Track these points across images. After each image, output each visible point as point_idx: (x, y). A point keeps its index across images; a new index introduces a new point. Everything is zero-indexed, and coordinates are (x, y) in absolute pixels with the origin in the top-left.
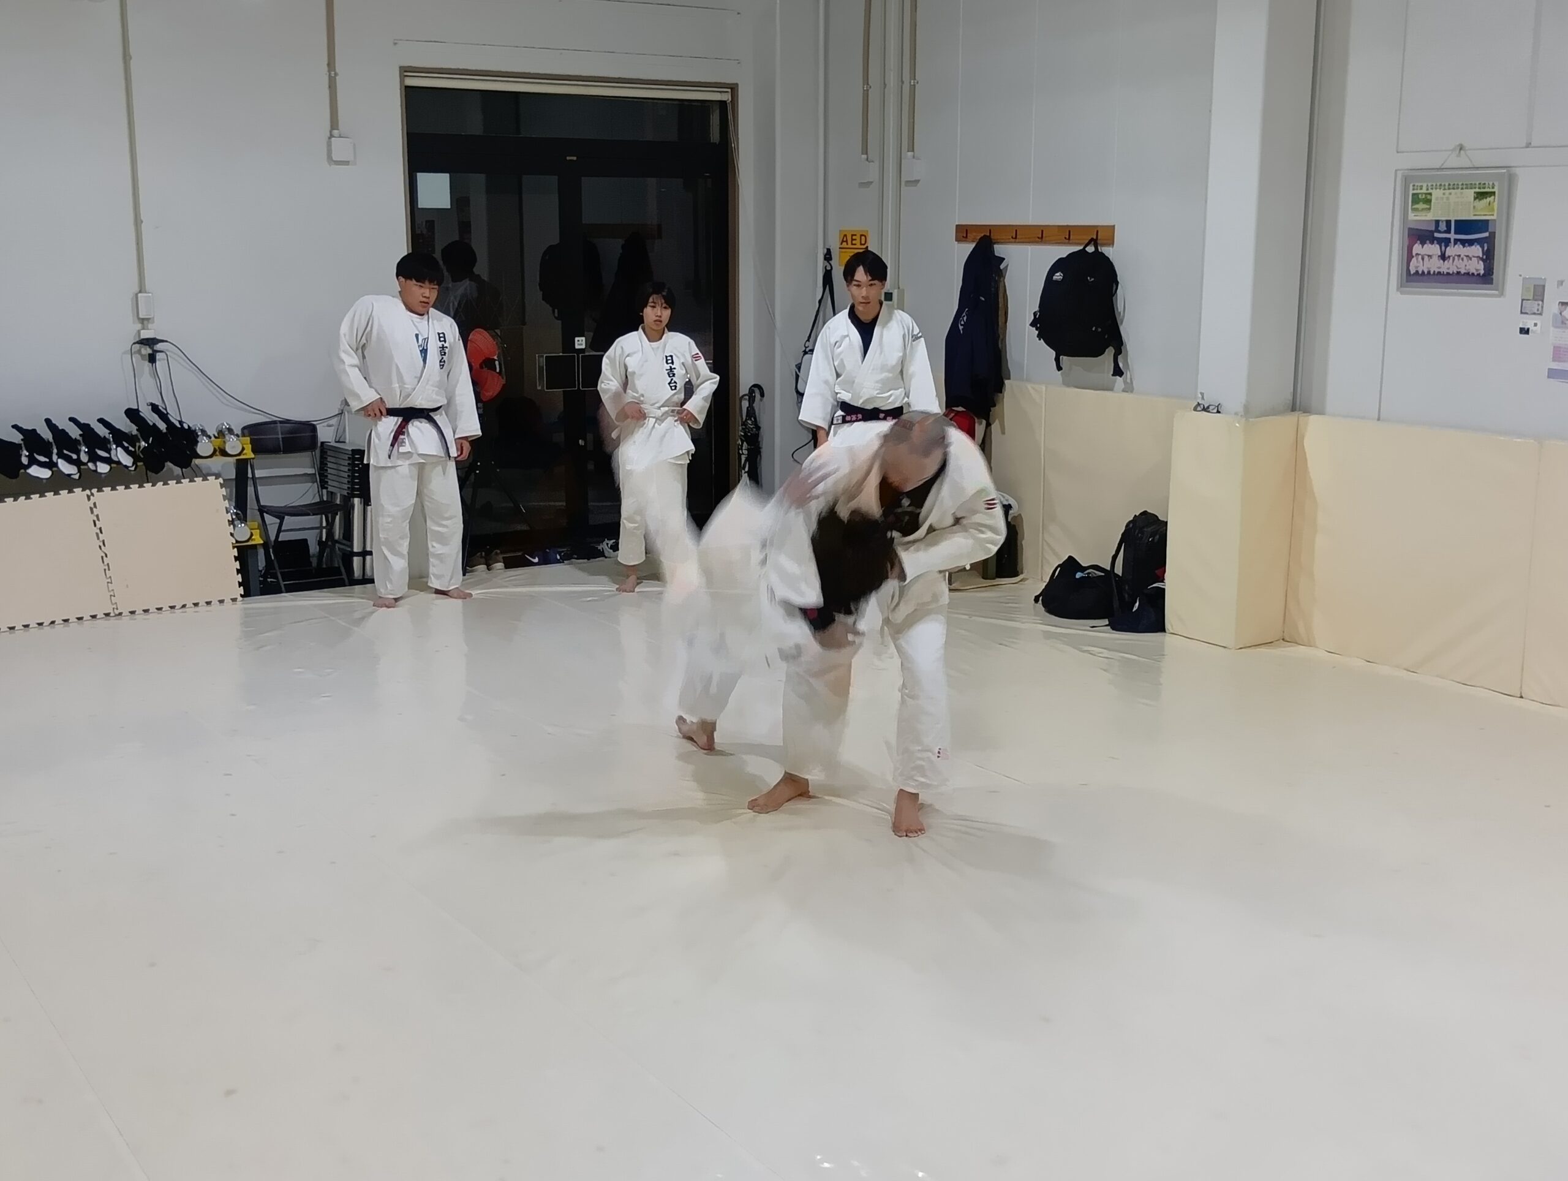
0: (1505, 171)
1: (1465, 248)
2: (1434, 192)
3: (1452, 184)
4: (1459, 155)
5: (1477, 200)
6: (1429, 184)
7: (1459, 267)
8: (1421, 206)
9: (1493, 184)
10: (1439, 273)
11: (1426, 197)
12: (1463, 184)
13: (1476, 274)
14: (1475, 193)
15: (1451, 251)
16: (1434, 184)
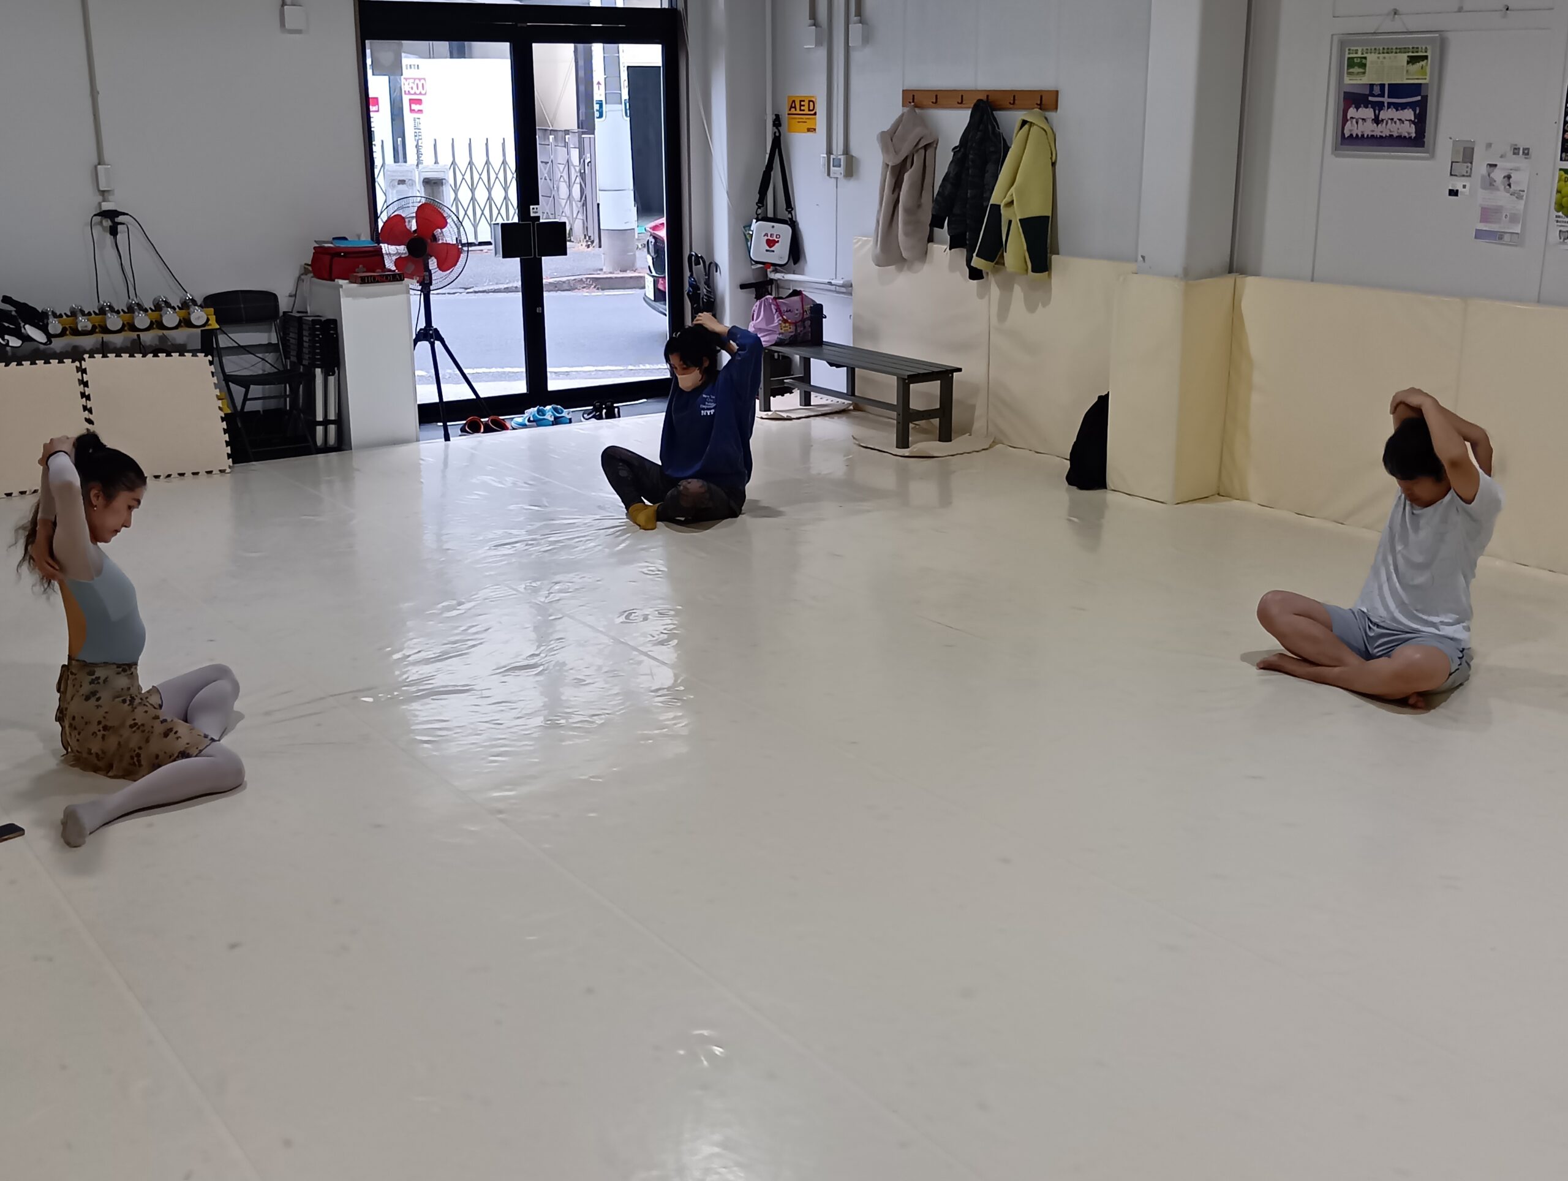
0: (1437, 35)
1: (1398, 112)
2: (1369, 56)
3: (1386, 47)
4: (1393, 20)
5: (1410, 64)
6: (1365, 48)
7: (1392, 130)
8: (1356, 70)
9: (1426, 48)
10: (1372, 136)
11: (1361, 61)
12: (1396, 48)
13: (1407, 137)
14: (1408, 56)
15: (1384, 115)
16: (1369, 48)
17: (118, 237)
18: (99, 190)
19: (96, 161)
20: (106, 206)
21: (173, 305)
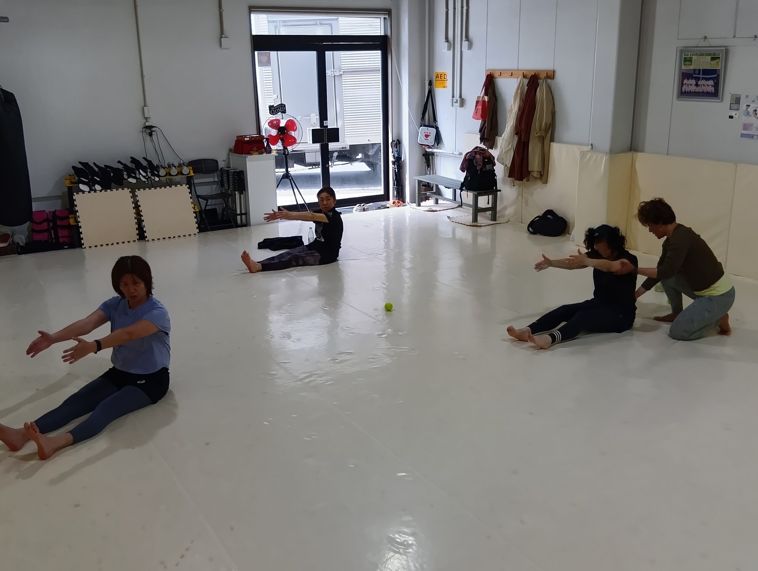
0: (724, 48)
1: (706, 82)
2: (693, 57)
3: (701, 54)
4: (704, 41)
5: (712, 61)
6: (691, 54)
7: (704, 89)
8: (688, 63)
9: (719, 54)
10: (695, 92)
11: (690, 59)
12: (706, 54)
13: (711, 92)
14: (711, 57)
15: (700, 83)
16: (693, 53)
17: (153, 136)
18: (145, 117)
19: (144, 106)
20: (148, 124)
21: (175, 165)
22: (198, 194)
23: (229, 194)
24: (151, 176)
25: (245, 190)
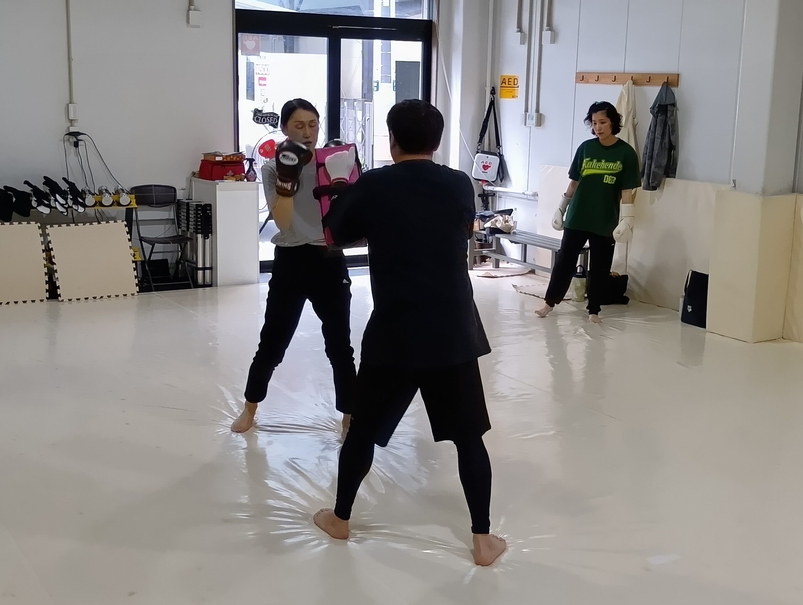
17: (79, 147)
18: (69, 119)
19: (68, 102)
20: (72, 129)
21: (110, 192)
22: (141, 236)
23: (188, 237)
24: (73, 204)
25: (211, 233)
